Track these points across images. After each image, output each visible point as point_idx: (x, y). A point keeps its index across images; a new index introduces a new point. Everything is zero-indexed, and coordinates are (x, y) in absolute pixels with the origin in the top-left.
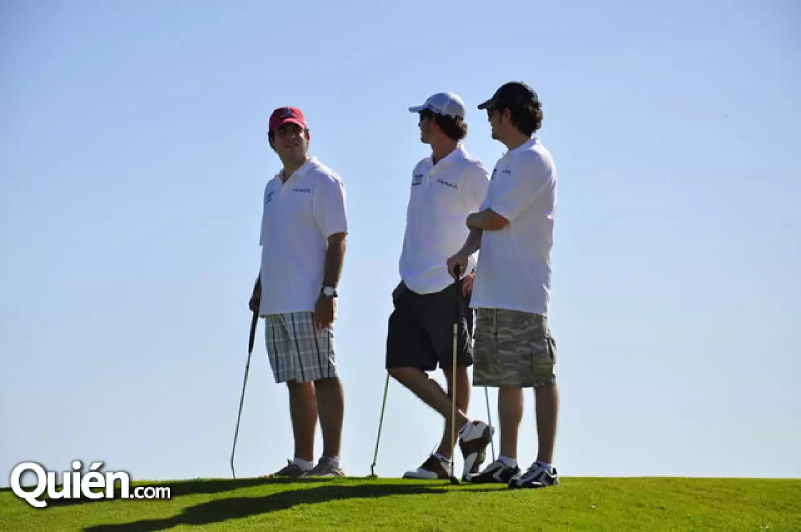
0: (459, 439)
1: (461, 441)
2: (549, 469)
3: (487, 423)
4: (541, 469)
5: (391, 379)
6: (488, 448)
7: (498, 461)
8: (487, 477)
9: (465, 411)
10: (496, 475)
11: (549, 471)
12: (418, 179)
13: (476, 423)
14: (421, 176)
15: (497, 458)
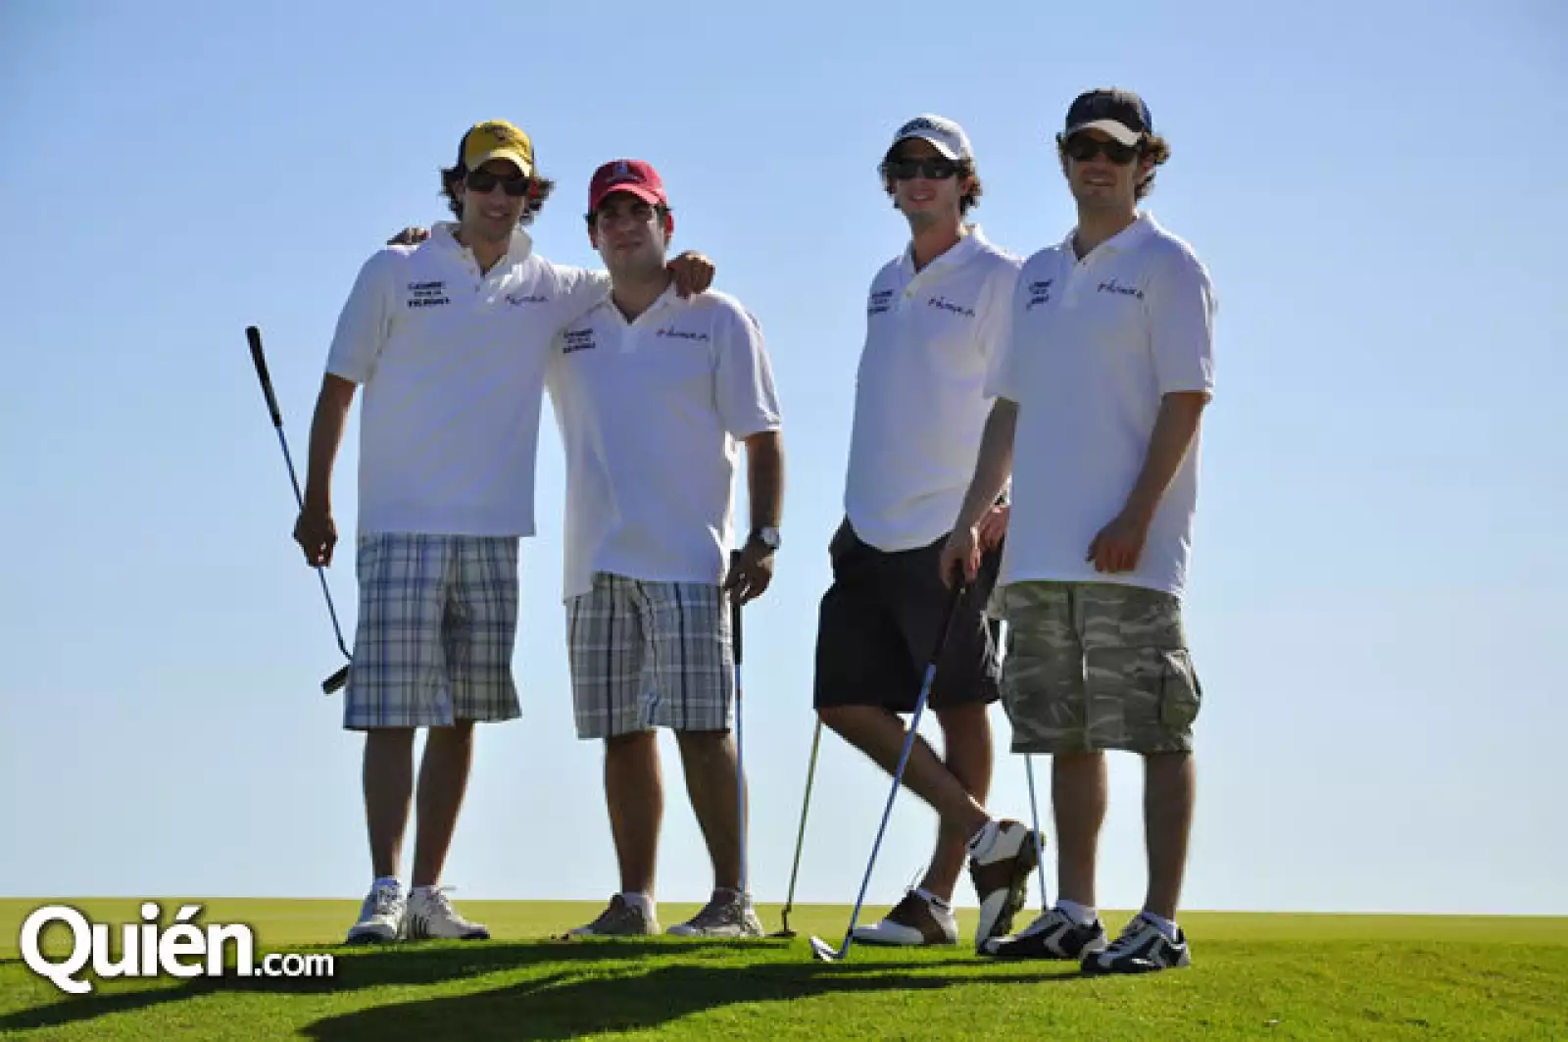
0: (968, 858)
1: (973, 862)
2: (1168, 930)
3: (1030, 826)
4: (1152, 931)
5: (826, 730)
6: (1033, 879)
7: (1056, 910)
8: (1031, 946)
9: (981, 798)
10: (1052, 942)
11: (1170, 935)
12: (880, 301)
13: (1005, 825)
14: (889, 293)
15: (1051, 904)
